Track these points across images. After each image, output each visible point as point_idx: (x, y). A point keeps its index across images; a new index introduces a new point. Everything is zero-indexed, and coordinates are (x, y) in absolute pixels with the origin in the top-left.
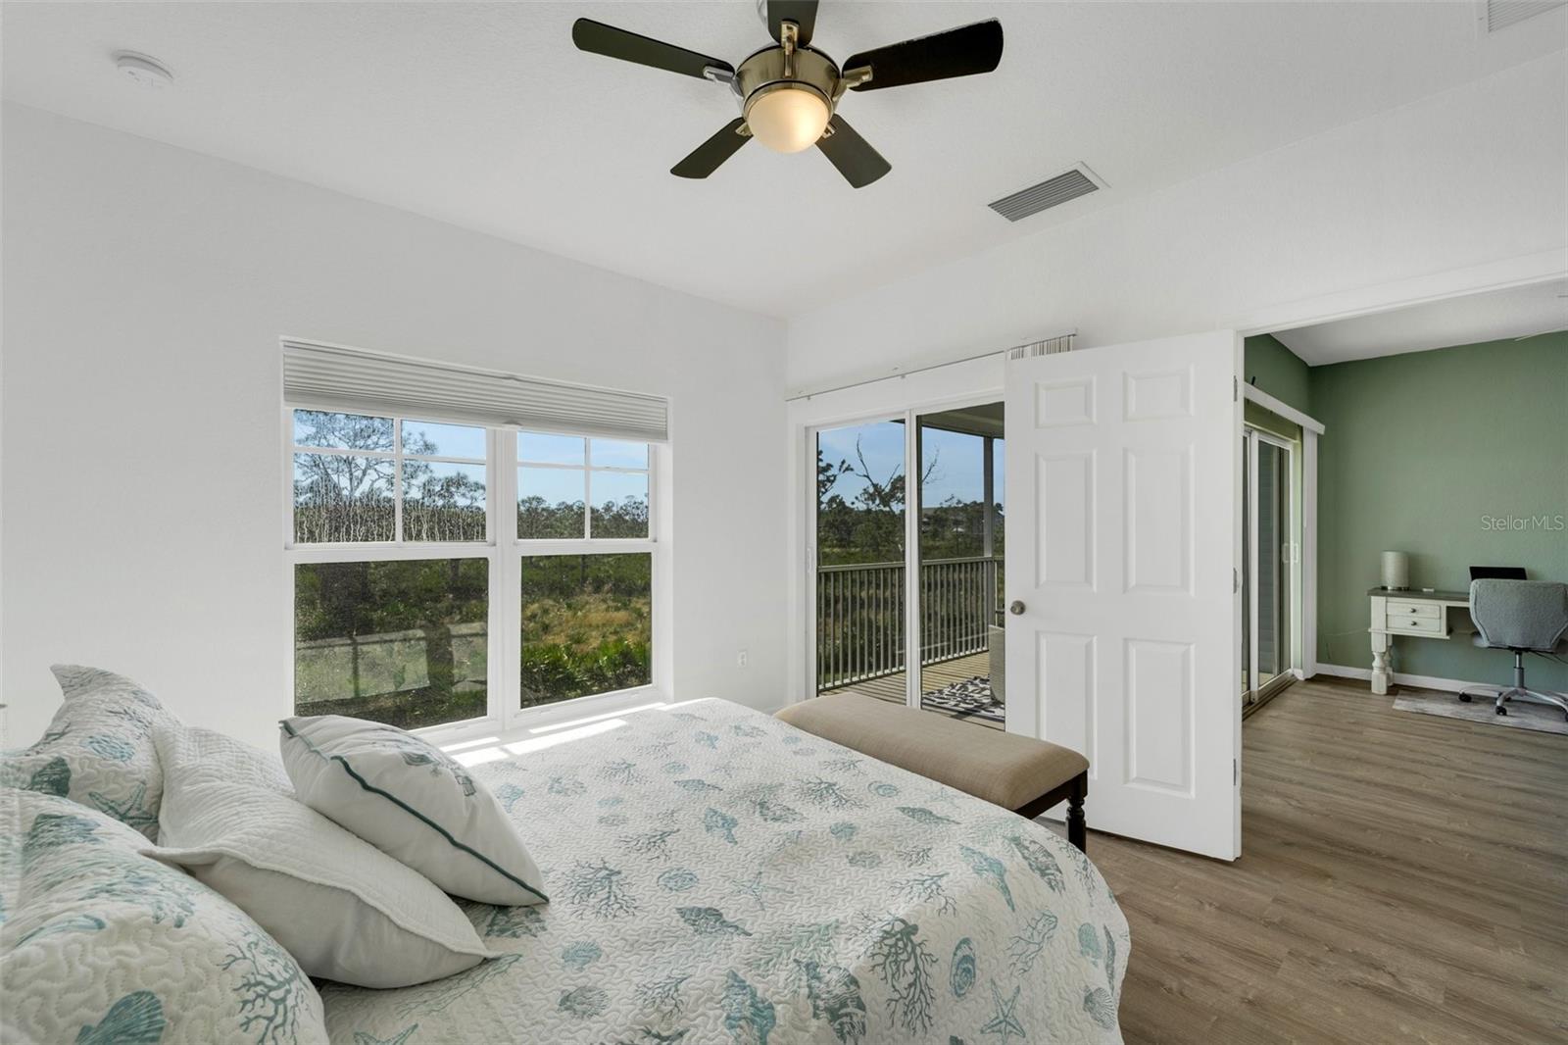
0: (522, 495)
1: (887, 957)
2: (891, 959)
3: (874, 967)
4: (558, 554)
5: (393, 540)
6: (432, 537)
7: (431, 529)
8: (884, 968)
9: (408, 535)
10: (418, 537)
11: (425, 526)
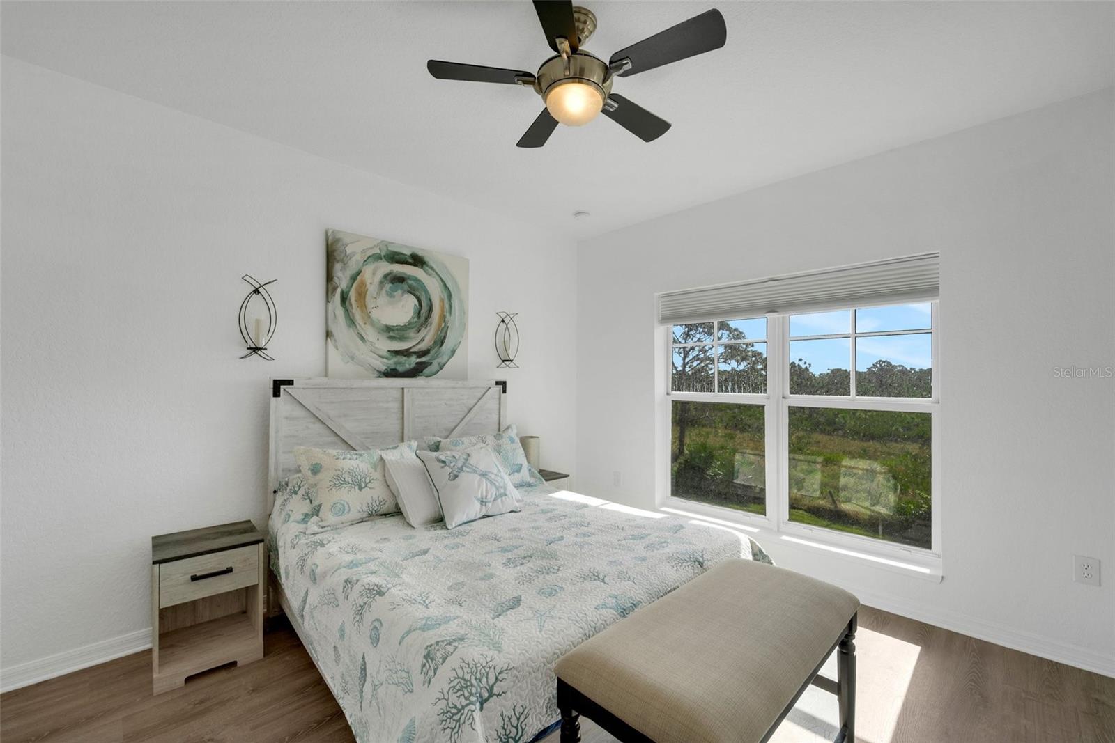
0: (791, 361)
1: (463, 679)
2: (463, 682)
3: (455, 670)
4: (803, 406)
5: (714, 392)
6: (733, 390)
7: (733, 385)
8: (456, 678)
9: (721, 390)
10: (726, 391)
11: (730, 384)
